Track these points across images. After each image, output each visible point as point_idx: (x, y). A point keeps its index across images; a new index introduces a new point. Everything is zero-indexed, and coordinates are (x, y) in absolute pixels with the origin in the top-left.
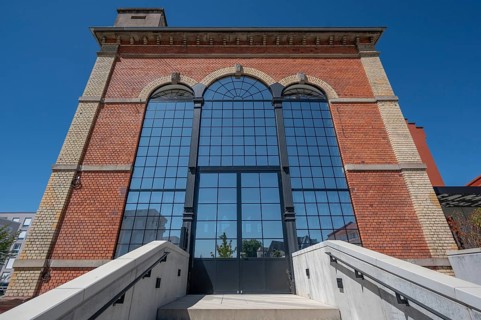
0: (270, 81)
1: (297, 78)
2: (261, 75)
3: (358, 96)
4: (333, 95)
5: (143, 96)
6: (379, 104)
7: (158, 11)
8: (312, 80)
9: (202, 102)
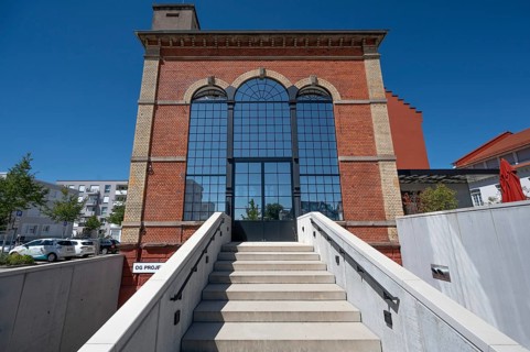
0: (287, 83)
1: (309, 81)
2: (280, 77)
3: (356, 98)
4: (337, 98)
5: (187, 98)
6: (372, 106)
7: (189, 7)
8: (322, 83)
9: (233, 104)
